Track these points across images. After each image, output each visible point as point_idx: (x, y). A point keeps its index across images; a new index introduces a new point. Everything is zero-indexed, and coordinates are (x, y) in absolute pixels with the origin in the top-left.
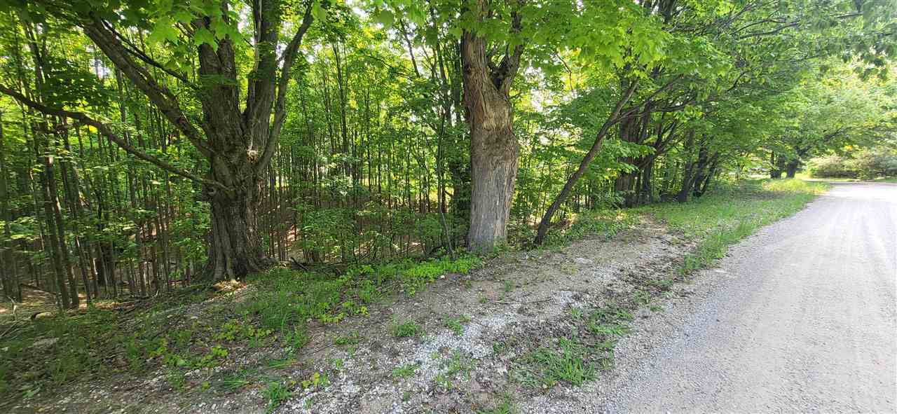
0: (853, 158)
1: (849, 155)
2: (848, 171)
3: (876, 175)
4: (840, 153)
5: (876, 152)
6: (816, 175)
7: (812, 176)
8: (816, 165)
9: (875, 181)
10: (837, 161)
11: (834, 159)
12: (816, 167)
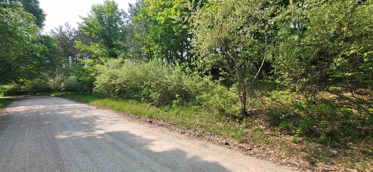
0: (25, 85)
1: (22, 84)
2: (23, 92)
3: (37, 92)
4: (18, 83)
5: (36, 81)
6: (7, 94)
7: (5, 95)
8: (6, 89)
9: (37, 96)
10: (17, 87)
11: (16, 85)
12: (6, 90)
